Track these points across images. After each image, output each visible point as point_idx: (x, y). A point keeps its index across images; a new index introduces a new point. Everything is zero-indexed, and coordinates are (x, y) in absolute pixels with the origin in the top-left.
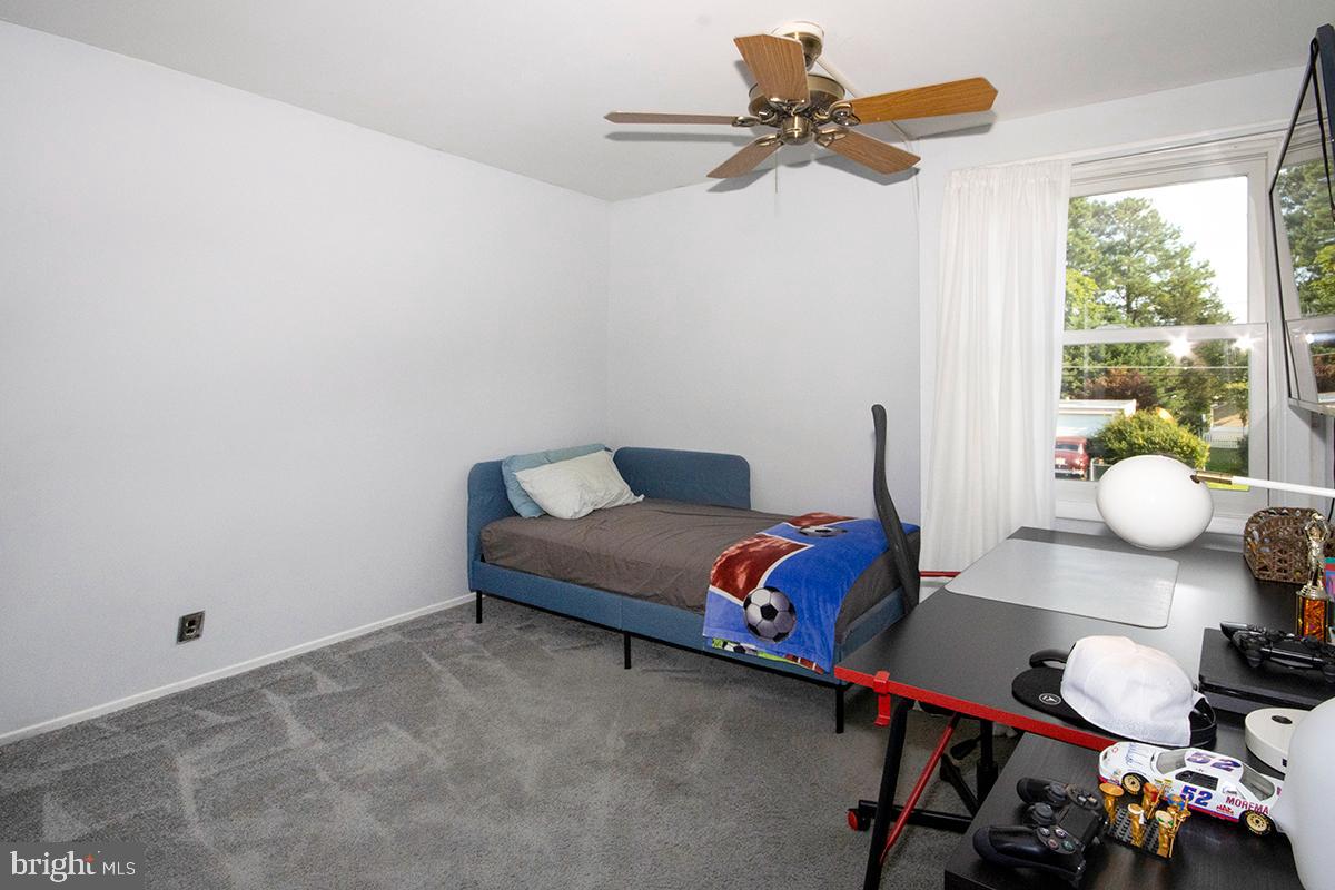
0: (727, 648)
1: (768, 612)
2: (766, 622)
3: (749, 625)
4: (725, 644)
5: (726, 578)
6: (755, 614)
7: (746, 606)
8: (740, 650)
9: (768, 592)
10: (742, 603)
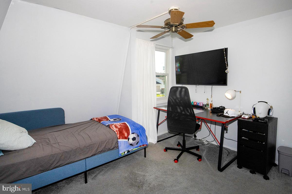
0: (125, 153)
1: (134, 139)
2: (134, 141)
3: (130, 144)
4: (125, 152)
5: (122, 136)
6: (131, 141)
7: (128, 140)
8: (128, 151)
9: (133, 134)
10: (127, 140)
